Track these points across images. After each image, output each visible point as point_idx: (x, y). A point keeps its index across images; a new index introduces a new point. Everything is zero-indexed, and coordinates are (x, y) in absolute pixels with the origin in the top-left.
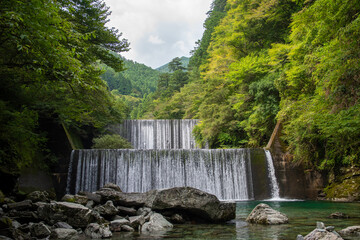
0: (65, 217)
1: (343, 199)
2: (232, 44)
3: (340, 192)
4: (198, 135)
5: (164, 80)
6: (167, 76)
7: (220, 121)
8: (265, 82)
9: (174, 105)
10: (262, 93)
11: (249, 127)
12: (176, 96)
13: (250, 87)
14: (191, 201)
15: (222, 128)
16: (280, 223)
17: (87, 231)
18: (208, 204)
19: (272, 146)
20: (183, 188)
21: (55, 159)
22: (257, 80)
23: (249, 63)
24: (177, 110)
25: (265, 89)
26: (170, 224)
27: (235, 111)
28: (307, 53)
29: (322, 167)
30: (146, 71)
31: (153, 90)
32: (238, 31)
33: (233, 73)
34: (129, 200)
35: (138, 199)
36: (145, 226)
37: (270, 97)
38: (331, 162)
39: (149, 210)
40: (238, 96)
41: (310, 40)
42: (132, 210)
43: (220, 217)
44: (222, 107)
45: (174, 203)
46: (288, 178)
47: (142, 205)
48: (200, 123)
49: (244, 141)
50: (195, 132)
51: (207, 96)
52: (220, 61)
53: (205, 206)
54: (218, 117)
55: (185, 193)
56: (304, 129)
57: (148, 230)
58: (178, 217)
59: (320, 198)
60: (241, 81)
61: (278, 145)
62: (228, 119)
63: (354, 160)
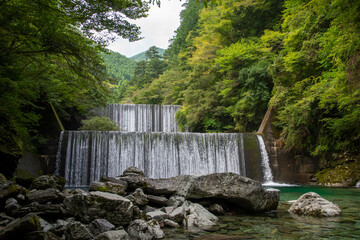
0: (103, 212)
1: (337, 185)
2: (219, 30)
3: (333, 178)
4: (182, 120)
5: (140, 67)
6: (143, 63)
7: (206, 106)
8: (257, 68)
9: (153, 91)
10: (253, 79)
11: (236, 113)
12: (155, 82)
13: (241, 72)
14: (235, 189)
15: (208, 114)
16: (336, 215)
17: (132, 230)
18: (253, 192)
19: (264, 131)
20: (225, 174)
21: (43, 140)
22: (246, 66)
23: (238, 49)
24: (155, 96)
25: (256, 75)
26: (215, 217)
27: (221, 97)
28: (305, 39)
29: (315, 153)
30: (121, 59)
31: (127, 77)
32: (225, 18)
33: (223, 58)
34: (159, 187)
35: (169, 187)
36: (190, 220)
37: (261, 83)
38: (325, 148)
39: (183, 199)
40: (226, 81)
41: (309, 26)
42: (162, 199)
43: (263, 207)
44: (208, 93)
45: (214, 192)
46: (279, 163)
47: (173, 193)
48: (183, 109)
49: (230, 127)
50: (178, 117)
51: (192, 82)
52: (207, 47)
53: (250, 195)
54: (203, 102)
55: (227, 180)
56: (299, 115)
57: (195, 225)
58: (218, 207)
59: (311, 184)
60: (230, 67)
61: (270, 130)
62: (214, 105)
63: (347, 146)
